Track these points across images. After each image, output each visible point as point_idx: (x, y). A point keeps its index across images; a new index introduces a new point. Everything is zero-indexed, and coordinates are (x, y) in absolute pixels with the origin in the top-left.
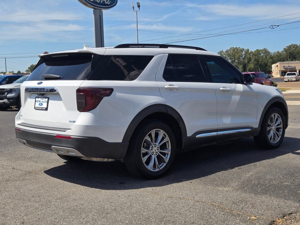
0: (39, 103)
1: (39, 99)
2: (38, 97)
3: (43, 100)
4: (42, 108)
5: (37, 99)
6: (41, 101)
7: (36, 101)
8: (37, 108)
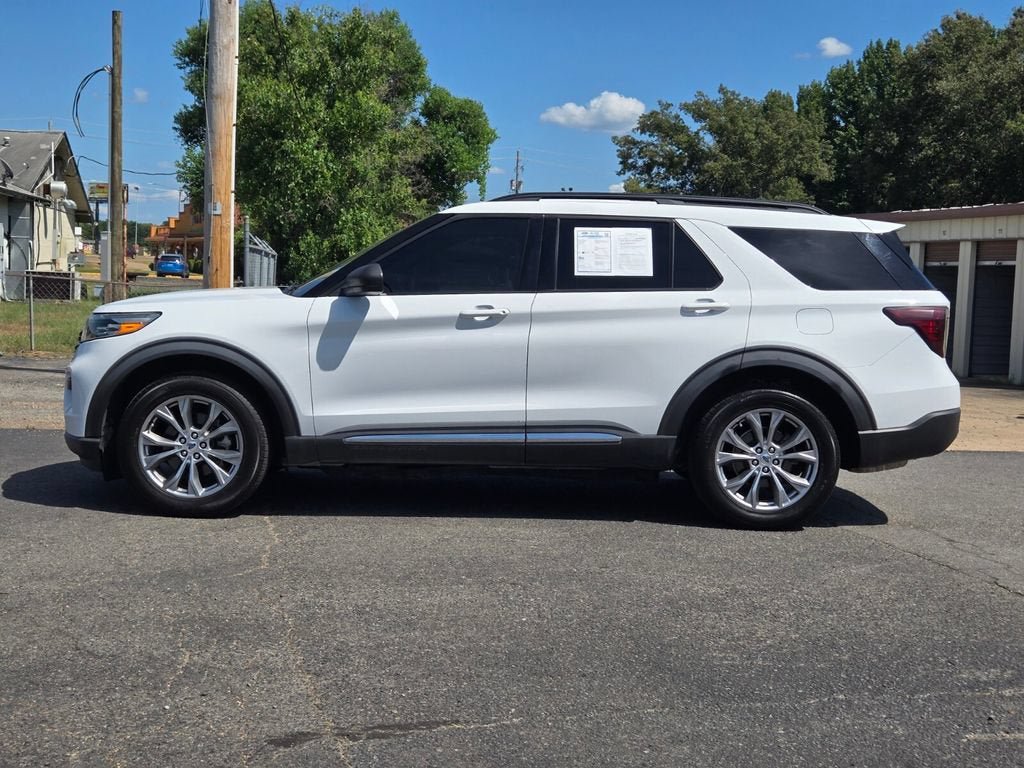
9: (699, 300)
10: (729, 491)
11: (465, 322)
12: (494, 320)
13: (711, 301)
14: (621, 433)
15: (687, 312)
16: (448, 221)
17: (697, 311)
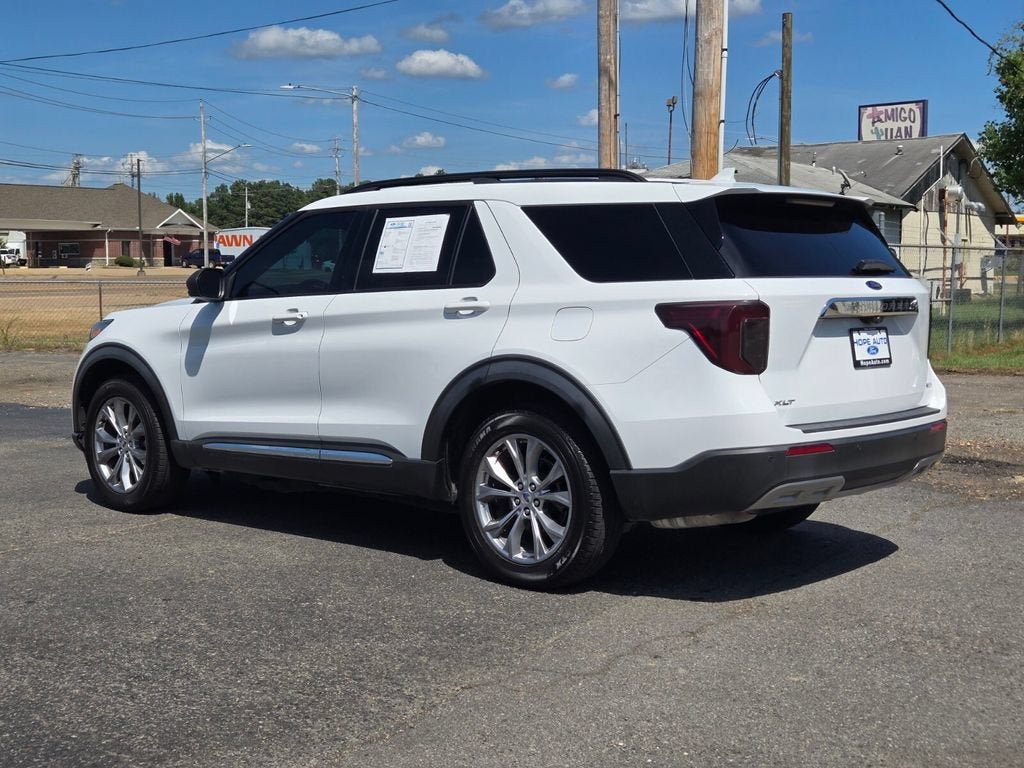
0: (866, 346)
1: (864, 335)
2: (859, 330)
3: (875, 336)
4: (880, 360)
5: (856, 336)
6: (871, 342)
7: (852, 343)
8: (867, 363)
9: (466, 299)
10: (488, 534)
11: (278, 327)
12: (300, 324)
13: (475, 299)
14: (392, 455)
15: (451, 313)
16: (300, 218)
17: (461, 312)
